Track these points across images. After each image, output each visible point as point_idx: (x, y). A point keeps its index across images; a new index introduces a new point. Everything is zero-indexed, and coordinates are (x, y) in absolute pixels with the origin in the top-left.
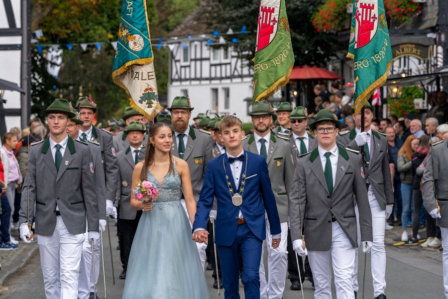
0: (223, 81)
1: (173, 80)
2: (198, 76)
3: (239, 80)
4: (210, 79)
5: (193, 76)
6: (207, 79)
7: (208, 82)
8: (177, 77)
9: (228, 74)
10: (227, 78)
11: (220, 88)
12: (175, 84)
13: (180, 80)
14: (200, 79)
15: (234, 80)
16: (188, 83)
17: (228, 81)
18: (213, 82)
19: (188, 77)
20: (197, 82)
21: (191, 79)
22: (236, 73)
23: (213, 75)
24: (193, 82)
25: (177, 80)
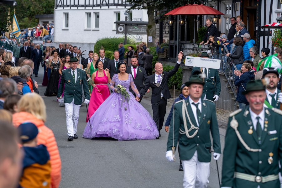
0: (94, 8)
1: (57, 6)
2: (76, 3)
3: (107, 7)
4: (85, 6)
5: (72, 3)
6: (82, 6)
7: (83, 8)
8: (60, 4)
9: (99, 3)
10: (98, 6)
11: (92, 12)
12: (59, 8)
13: (63, 6)
14: (78, 6)
15: (103, 8)
16: (69, 8)
17: (99, 8)
18: (87, 8)
19: (68, 4)
20: (76, 8)
21: (71, 6)
22: (104, 3)
23: (87, 3)
24: (72, 8)
25: (60, 6)
